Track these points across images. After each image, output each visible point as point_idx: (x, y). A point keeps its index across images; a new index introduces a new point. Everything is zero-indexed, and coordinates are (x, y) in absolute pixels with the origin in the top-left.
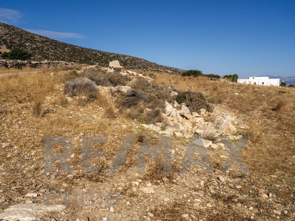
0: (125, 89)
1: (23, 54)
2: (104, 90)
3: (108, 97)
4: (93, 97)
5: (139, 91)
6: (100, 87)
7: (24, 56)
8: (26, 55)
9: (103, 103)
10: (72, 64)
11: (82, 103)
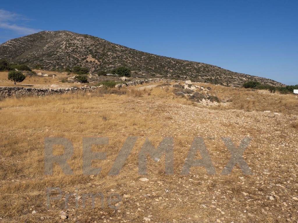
0: (191, 95)
1: (125, 70)
2: (186, 95)
3: (187, 96)
4: (183, 96)
5: (195, 95)
6: (184, 94)
7: (126, 71)
8: (127, 71)
9: (185, 98)
11: (181, 98)
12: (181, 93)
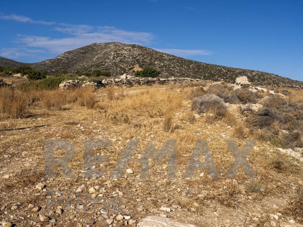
0: (256, 107)
1: (153, 72)
2: (233, 108)
3: (237, 114)
4: (221, 114)
5: (273, 110)
6: (227, 104)
7: (153, 74)
8: (155, 73)
9: (231, 121)
10: (197, 80)
11: (210, 121)
12: (216, 102)
